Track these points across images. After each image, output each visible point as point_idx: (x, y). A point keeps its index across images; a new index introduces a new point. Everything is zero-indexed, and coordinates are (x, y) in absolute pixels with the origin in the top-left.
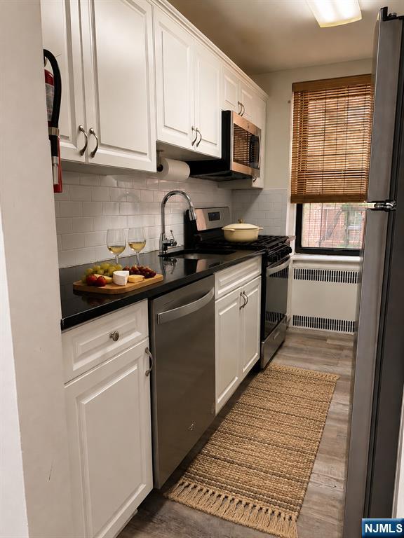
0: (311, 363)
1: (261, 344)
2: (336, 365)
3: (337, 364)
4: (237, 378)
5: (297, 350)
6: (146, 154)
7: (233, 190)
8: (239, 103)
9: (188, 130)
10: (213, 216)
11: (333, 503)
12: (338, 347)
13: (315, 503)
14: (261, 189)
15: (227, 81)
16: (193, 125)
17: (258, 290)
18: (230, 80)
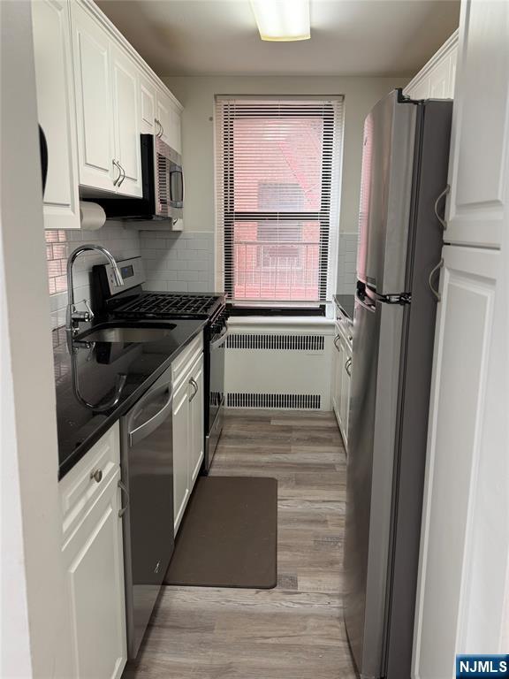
0: (260, 453)
1: (205, 438)
2: (287, 451)
3: (290, 450)
4: (187, 491)
5: (239, 438)
6: (68, 205)
7: (140, 231)
8: (155, 120)
9: (109, 166)
10: (127, 272)
11: (332, 622)
12: (285, 429)
13: (314, 629)
14: (180, 232)
15: (145, 94)
16: (113, 158)
17: (201, 372)
18: (148, 93)
